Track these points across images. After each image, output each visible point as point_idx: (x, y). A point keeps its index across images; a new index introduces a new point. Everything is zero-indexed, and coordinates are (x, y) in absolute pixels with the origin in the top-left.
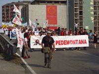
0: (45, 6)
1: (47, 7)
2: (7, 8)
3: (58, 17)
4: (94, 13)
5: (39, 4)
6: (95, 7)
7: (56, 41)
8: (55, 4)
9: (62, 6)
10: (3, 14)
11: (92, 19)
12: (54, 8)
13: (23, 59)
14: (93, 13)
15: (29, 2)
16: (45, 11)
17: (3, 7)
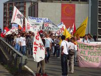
0: (60, 4)
1: (63, 6)
2: (11, 6)
5: (52, 2)
9: (82, 5)
10: (5, 13)
17: (5, 4)
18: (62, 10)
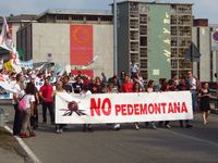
0: (68, 26)
1: (72, 28)
3: (94, 49)
4: (172, 42)
5: (54, 22)
6: (173, 30)
7: (117, 106)
8: (89, 23)
11: (168, 53)
12: (86, 31)
13: (19, 139)
14: (168, 41)
15: (33, 18)
16: (68, 36)
18: (71, 35)
